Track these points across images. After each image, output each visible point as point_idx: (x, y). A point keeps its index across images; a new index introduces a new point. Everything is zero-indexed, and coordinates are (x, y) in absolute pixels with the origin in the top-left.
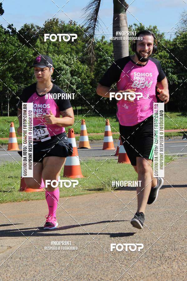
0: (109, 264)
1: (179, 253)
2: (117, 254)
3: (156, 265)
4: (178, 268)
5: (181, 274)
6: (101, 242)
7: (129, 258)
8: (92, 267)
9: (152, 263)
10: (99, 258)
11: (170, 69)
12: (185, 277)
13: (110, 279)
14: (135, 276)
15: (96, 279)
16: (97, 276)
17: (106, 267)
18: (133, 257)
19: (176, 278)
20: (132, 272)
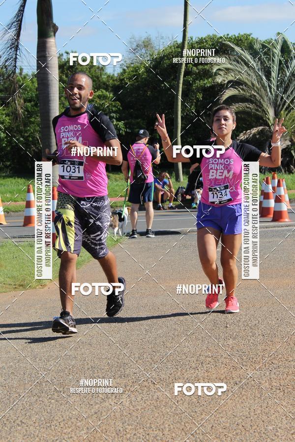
0: (33, 399)
1: (130, 381)
2: (44, 384)
3: (99, 399)
4: (129, 404)
5: (134, 413)
6: (21, 365)
7: (61, 390)
8: (8, 404)
9: (94, 397)
10: (18, 391)
11: (115, 115)
12: (139, 418)
13: (34, 423)
14: (69, 417)
15: (14, 422)
16: (15, 418)
17: (28, 403)
18: (67, 389)
19: (127, 419)
20: (65, 410)
